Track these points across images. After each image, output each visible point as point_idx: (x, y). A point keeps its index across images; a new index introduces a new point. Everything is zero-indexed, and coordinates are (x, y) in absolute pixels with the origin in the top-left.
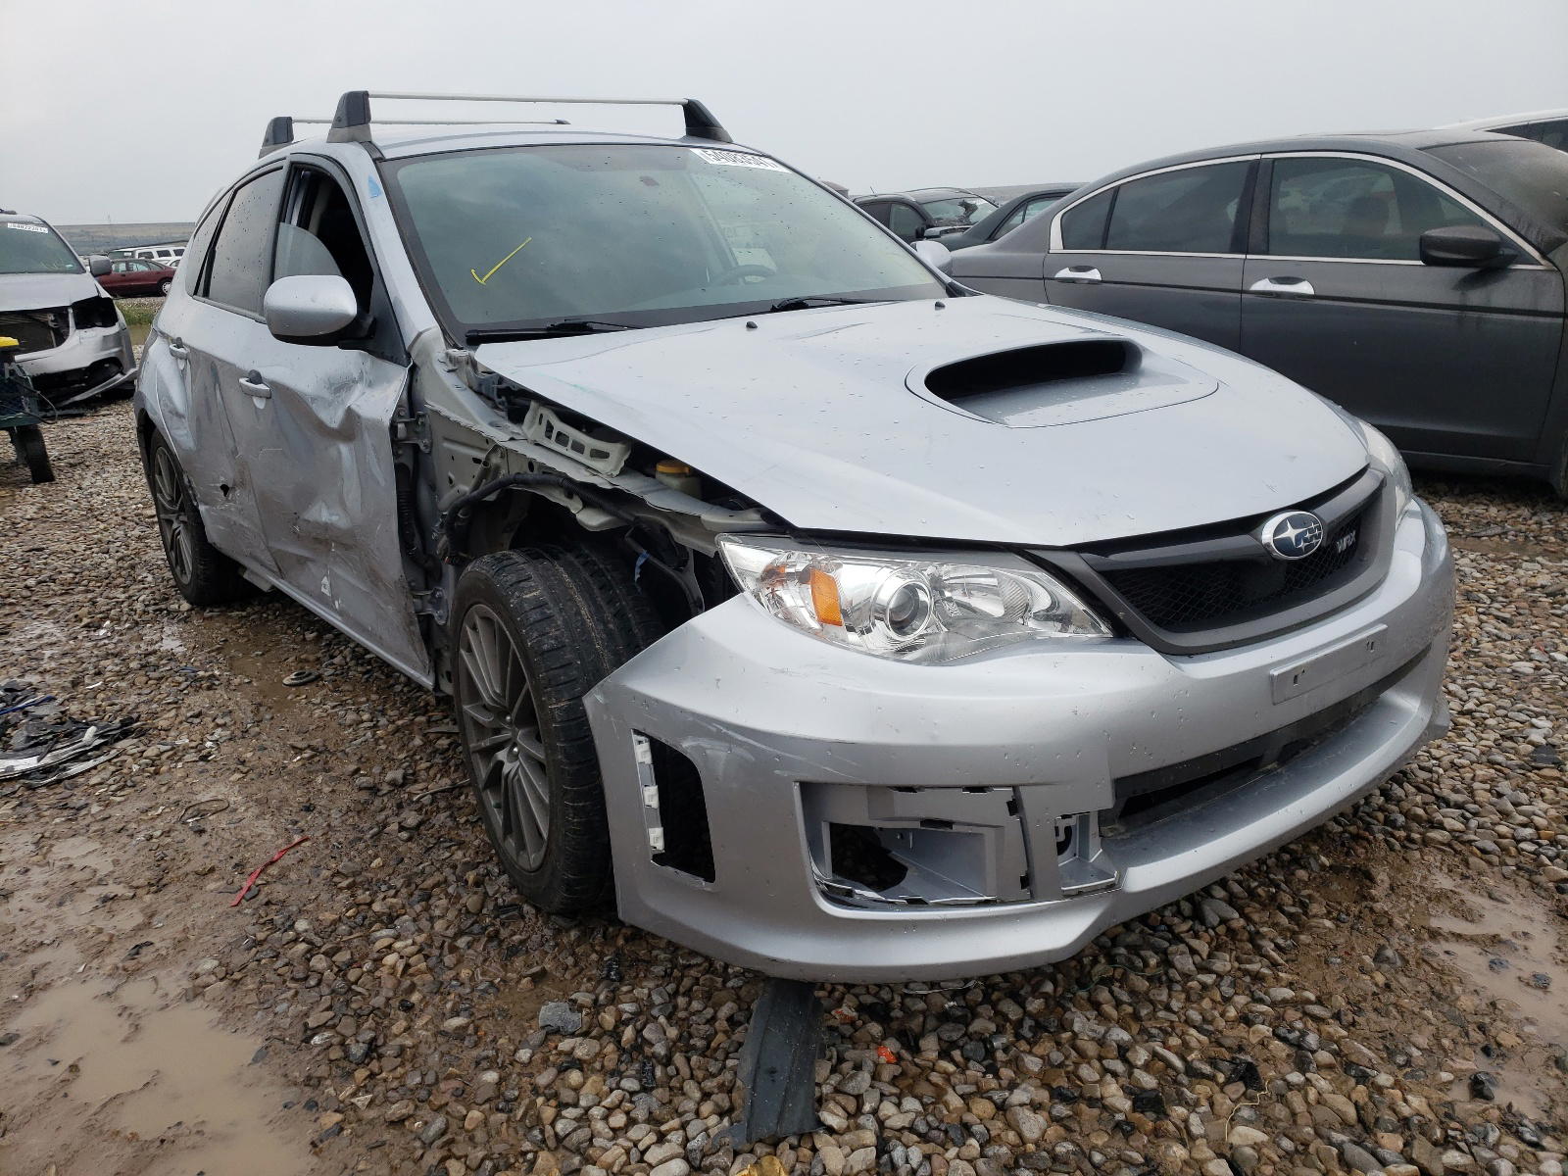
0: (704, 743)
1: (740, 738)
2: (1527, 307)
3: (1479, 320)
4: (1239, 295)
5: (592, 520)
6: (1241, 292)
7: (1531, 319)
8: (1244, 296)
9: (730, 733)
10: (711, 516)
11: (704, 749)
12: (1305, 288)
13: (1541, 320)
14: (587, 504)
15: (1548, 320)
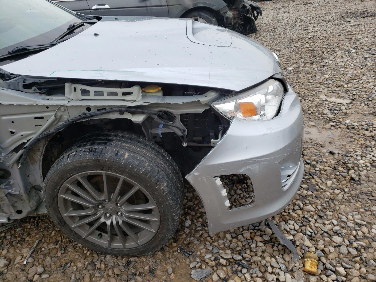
0: (249, 167)
1: (263, 159)
2: (159, 5)
3: (151, 9)
4: (89, 11)
5: (138, 119)
6: (90, 10)
7: (161, 7)
8: (91, 11)
9: (259, 160)
10: (204, 99)
11: (250, 169)
12: (107, 6)
13: (163, 7)
14: (133, 113)
15: (164, 7)
